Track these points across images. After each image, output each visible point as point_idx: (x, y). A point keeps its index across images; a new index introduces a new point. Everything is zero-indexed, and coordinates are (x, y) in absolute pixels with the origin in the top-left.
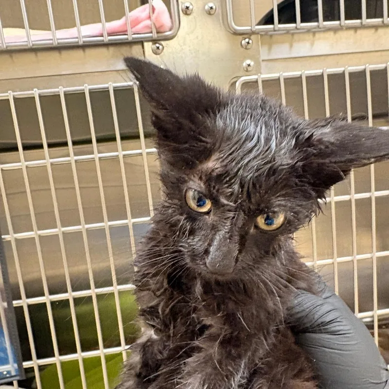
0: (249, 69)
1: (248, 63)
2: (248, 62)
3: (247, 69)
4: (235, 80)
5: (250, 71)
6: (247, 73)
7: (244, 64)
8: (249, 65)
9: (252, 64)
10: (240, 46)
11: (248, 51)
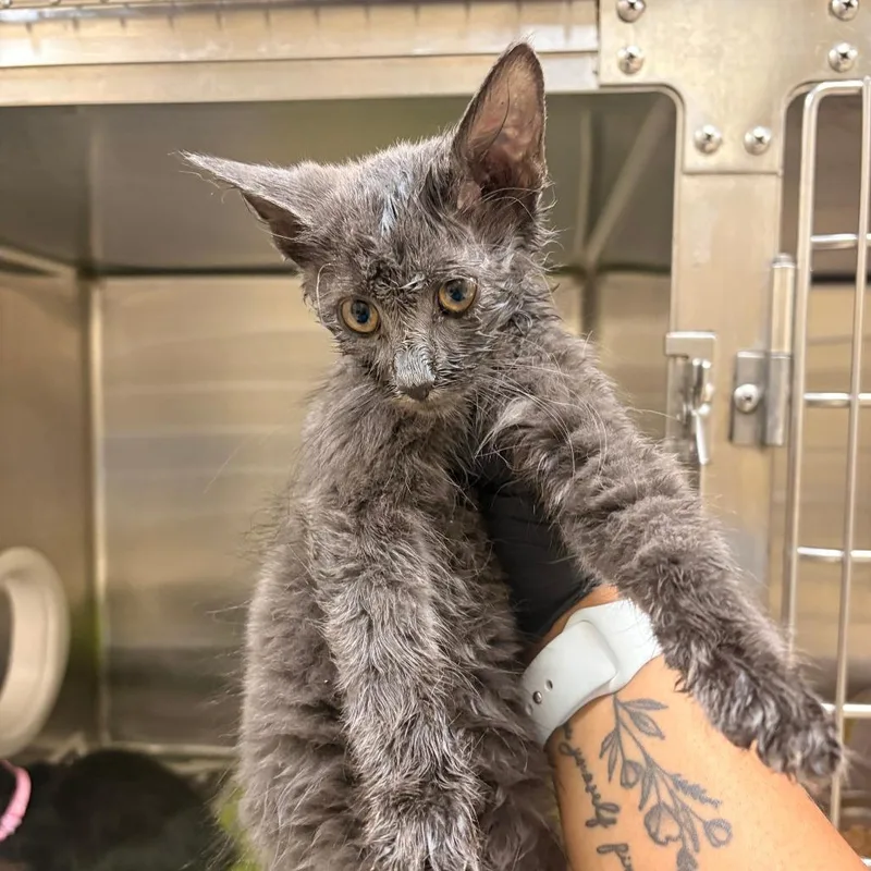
0: (845, 65)
1: (843, 51)
2: (844, 48)
3: (838, 64)
4: (803, 90)
5: (846, 70)
6: (836, 75)
7: (833, 54)
8: (844, 56)
9: (853, 54)
10: (827, 11)
11: (846, 25)
